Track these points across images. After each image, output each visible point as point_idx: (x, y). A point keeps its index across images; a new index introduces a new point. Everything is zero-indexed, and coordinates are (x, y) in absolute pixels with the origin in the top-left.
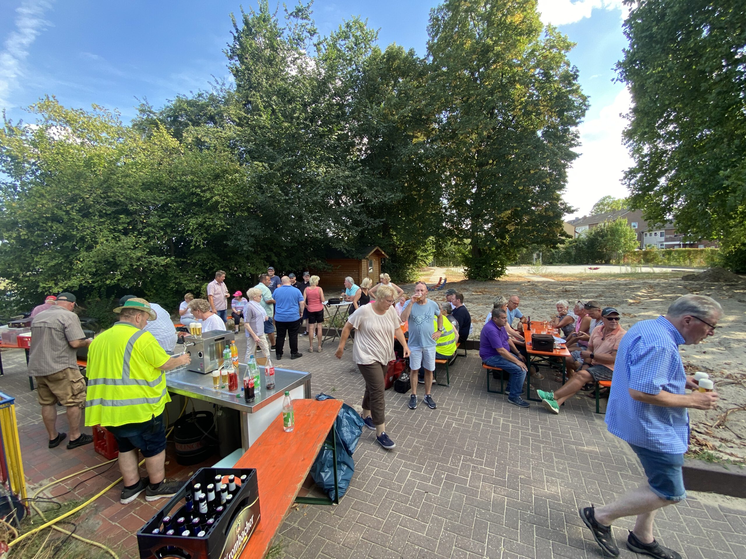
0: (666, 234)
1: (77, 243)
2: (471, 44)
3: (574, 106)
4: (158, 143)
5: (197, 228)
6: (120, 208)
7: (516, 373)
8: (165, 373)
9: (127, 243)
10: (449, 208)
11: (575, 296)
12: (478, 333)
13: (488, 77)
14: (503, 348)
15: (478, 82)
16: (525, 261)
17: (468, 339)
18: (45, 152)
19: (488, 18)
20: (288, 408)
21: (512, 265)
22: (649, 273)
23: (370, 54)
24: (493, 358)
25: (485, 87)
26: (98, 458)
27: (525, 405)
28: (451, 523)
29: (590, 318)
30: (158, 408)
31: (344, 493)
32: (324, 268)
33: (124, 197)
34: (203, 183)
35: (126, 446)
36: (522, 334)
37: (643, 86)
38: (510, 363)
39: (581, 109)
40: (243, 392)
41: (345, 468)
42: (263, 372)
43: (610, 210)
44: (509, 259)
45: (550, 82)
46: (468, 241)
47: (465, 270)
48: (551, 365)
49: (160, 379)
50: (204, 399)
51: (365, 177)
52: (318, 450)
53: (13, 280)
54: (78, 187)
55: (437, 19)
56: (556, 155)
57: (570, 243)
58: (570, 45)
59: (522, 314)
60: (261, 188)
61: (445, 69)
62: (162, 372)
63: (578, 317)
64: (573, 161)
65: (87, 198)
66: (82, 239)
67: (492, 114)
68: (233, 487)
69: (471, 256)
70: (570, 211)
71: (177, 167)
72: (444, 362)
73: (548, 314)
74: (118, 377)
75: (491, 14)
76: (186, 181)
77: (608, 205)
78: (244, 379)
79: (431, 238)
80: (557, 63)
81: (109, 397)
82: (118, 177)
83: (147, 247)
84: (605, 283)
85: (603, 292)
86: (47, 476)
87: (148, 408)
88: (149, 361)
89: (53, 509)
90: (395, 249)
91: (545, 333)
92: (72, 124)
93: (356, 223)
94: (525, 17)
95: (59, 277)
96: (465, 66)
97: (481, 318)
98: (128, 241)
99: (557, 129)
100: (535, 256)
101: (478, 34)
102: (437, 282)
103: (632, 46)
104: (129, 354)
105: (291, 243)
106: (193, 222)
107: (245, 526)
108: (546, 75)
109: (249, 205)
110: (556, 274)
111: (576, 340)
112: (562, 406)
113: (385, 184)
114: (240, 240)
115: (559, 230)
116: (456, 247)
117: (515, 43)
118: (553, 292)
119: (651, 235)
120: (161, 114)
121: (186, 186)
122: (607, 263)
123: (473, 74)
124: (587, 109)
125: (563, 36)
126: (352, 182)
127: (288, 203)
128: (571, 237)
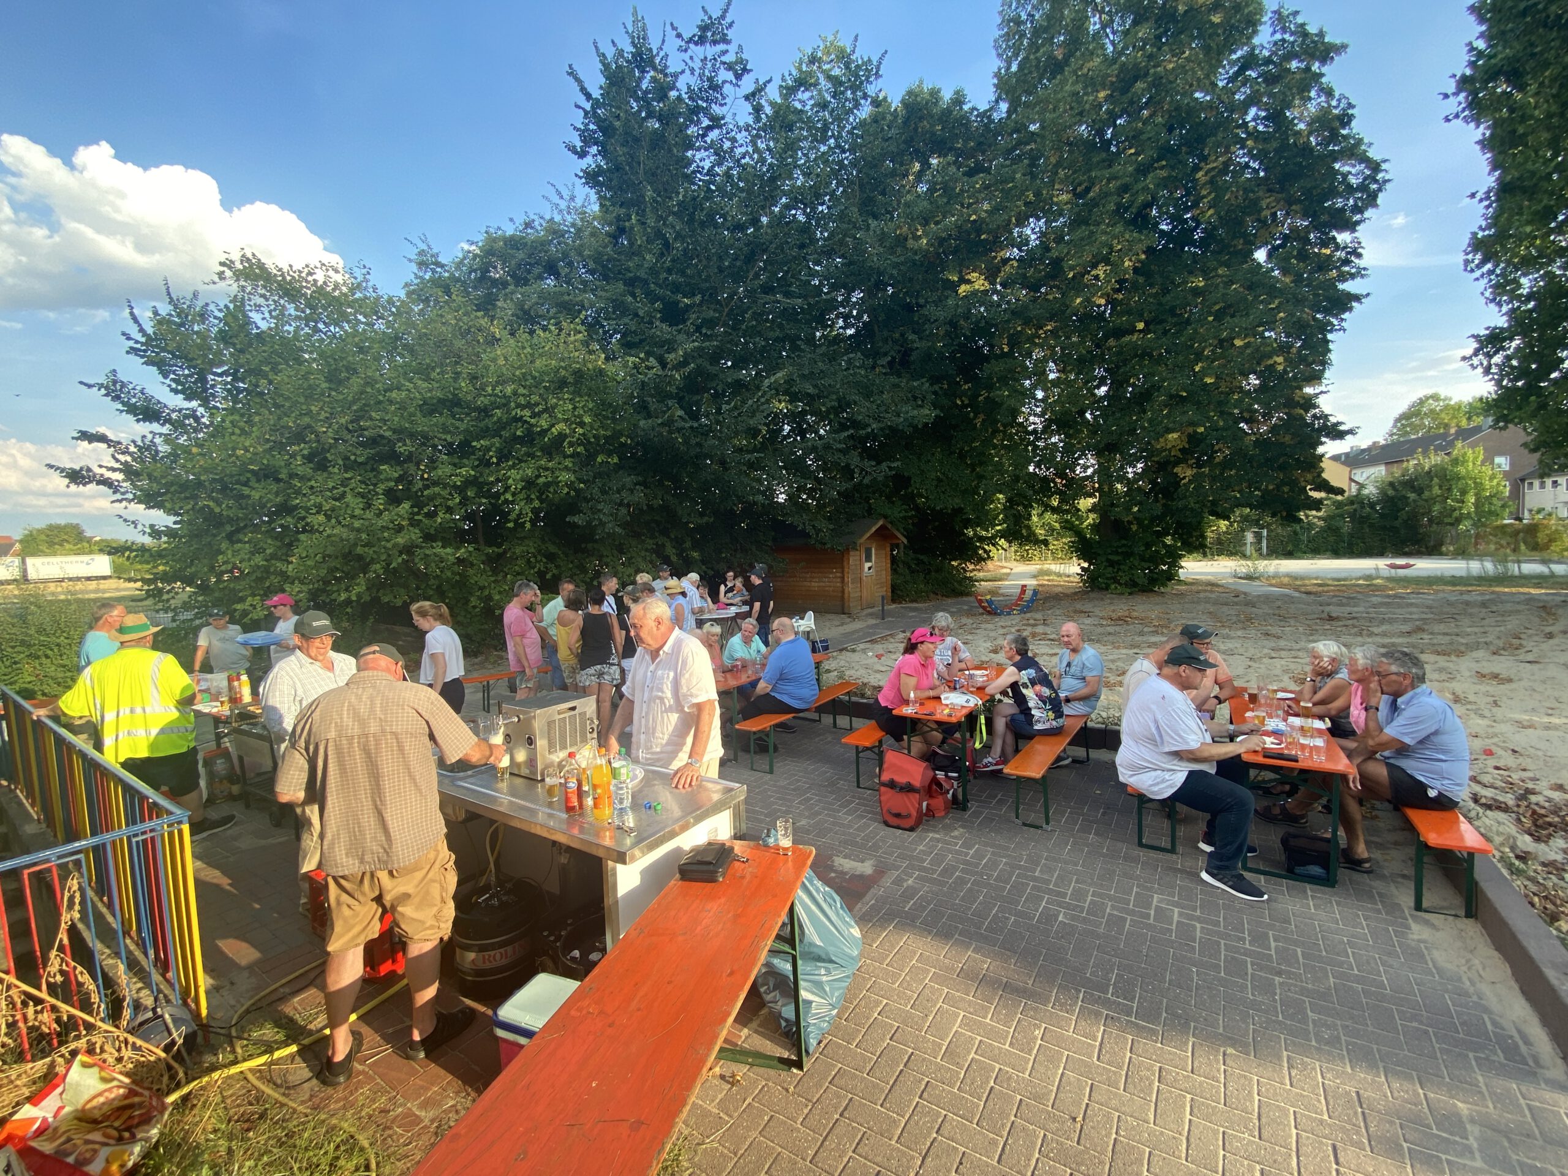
3: (1348, 186)
5: (523, 488)
6: (381, 450)
10: (1043, 432)
11: (1354, 630)
13: (1136, 137)
15: (1113, 149)
16: (1229, 547)
19: (1133, 6)
22: (1541, 576)
25: (1129, 160)
33: (390, 429)
34: (535, 398)
39: (1366, 190)
44: (1188, 545)
45: (1285, 136)
47: (1083, 569)
55: (1018, 22)
56: (1302, 301)
57: (1338, 505)
58: (1333, 49)
60: (643, 406)
61: (1034, 128)
67: (1145, 218)
69: (1097, 538)
70: (1337, 433)
71: (486, 368)
76: (504, 395)
77: (1432, 415)
80: (1302, 91)
82: (379, 391)
85: (1426, 621)
96: (1082, 116)
99: (1306, 241)
100: (1249, 536)
101: (1113, 43)
102: (1015, 596)
103: (1489, 37)
106: (515, 477)
108: (1276, 119)
109: (623, 440)
113: (899, 388)
114: (600, 511)
115: (1310, 476)
119: (1543, 486)
120: (457, 266)
121: (505, 405)
124: (1381, 190)
125: (1312, 29)
128: (1341, 491)
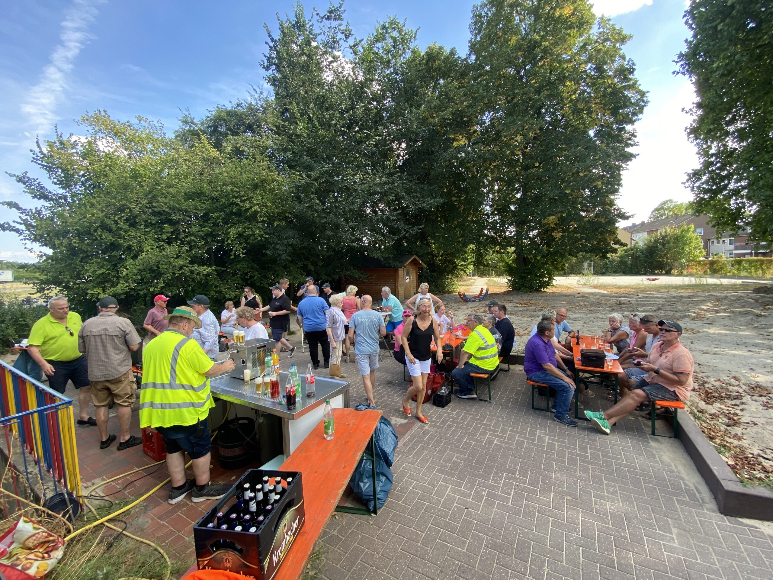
0: (736, 241)
1: (124, 252)
2: (517, 40)
3: (631, 103)
4: (200, 154)
5: (237, 238)
6: (163, 217)
7: (563, 390)
8: (209, 380)
9: (170, 251)
10: (491, 214)
11: (630, 309)
12: (522, 347)
13: (535, 75)
14: (549, 364)
15: (524, 80)
16: (575, 270)
17: (511, 353)
18: (94, 165)
19: (535, 12)
20: (329, 416)
21: (560, 275)
22: (716, 285)
23: (409, 55)
24: (538, 373)
25: (532, 86)
26: (146, 459)
27: (573, 424)
28: (492, 540)
29: (646, 333)
30: (203, 412)
31: (382, 504)
32: (360, 277)
33: (168, 207)
34: (242, 193)
35: (174, 447)
36: (571, 349)
37: (708, 79)
38: (557, 379)
39: (638, 105)
40: (286, 399)
41: (383, 479)
42: (304, 381)
43: (672, 216)
44: (557, 269)
45: (603, 78)
46: (512, 249)
47: (509, 280)
48: (602, 383)
49: (205, 385)
50: (247, 405)
51: (403, 183)
52: (358, 458)
53: (64, 287)
54: (126, 198)
55: (480, 16)
56: (609, 156)
57: (626, 251)
58: (626, 37)
59: (570, 328)
60: (298, 198)
61: (488, 68)
62: (207, 378)
63: (633, 332)
64: (629, 163)
65: (134, 208)
66: (129, 248)
67: (539, 114)
68: (279, 488)
69: (515, 266)
70: (624, 216)
71: (217, 177)
72: (486, 376)
73: (600, 328)
74: (166, 382)
75: (538, 7)
76: (227, 191)
77: (669, 209)
78: (287, 386)
79: (472, 246)
80: (611, 56)
81: (158, 401)
82: (162, 188)
83: (189, 256)
84: (665, 295)
85: (663, 305)
86: (99, 475)
87: (193, 412)
88: (193, 366)
89: (105, 507)
90: (433, 258)
91: (595, 348)
92: (120, 136)
93: (393, 232)
94: (575, 10)
95: (106, 284)
96: (510, 63)
97: (526, 332)
98: (171, 250)
99: (612, 129)
100: (586, 265)
101: (525, 29)
102: (478, 293)
103: (695, 36)
104: (176, 360)
105: (327, 251)
106: (233, 232)
107: (292, 526)
108: (599, 69)
109: (287, 215)
110: (610, 286)
111: (630, 357)
112: (614, 426)
113: (424, 190)
114: (278, 249)
115: (612, 238)
116: (499, 255)
117: (564, 37)
118: (606, 304)
119: (718, 243)
120: (202, 124)
121: (226, 196)
122: (668, 273)
123: (518, 72)
124: (645, 106)
125: (617, 28)
126: (390, 189)
127: (325, 213)
128: (626, 245)
